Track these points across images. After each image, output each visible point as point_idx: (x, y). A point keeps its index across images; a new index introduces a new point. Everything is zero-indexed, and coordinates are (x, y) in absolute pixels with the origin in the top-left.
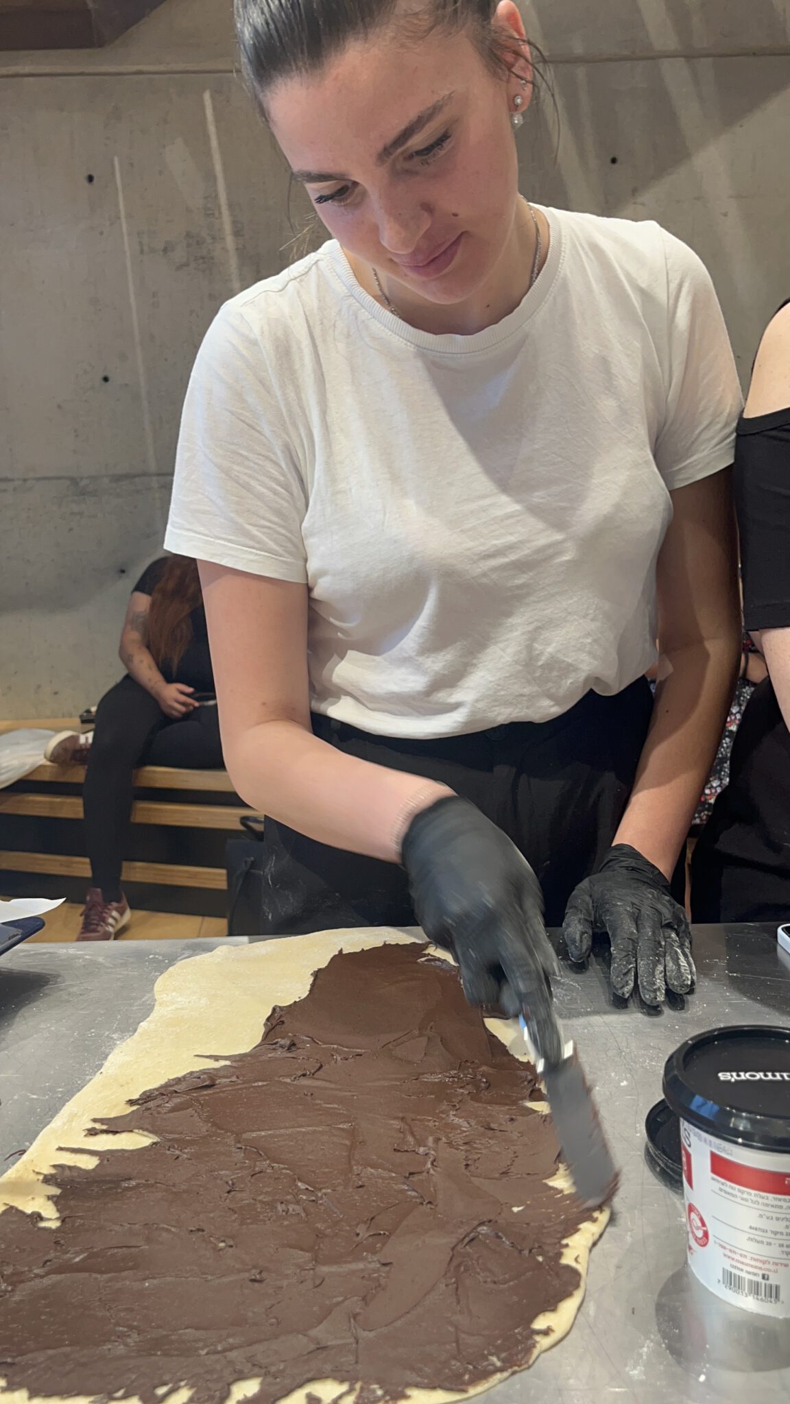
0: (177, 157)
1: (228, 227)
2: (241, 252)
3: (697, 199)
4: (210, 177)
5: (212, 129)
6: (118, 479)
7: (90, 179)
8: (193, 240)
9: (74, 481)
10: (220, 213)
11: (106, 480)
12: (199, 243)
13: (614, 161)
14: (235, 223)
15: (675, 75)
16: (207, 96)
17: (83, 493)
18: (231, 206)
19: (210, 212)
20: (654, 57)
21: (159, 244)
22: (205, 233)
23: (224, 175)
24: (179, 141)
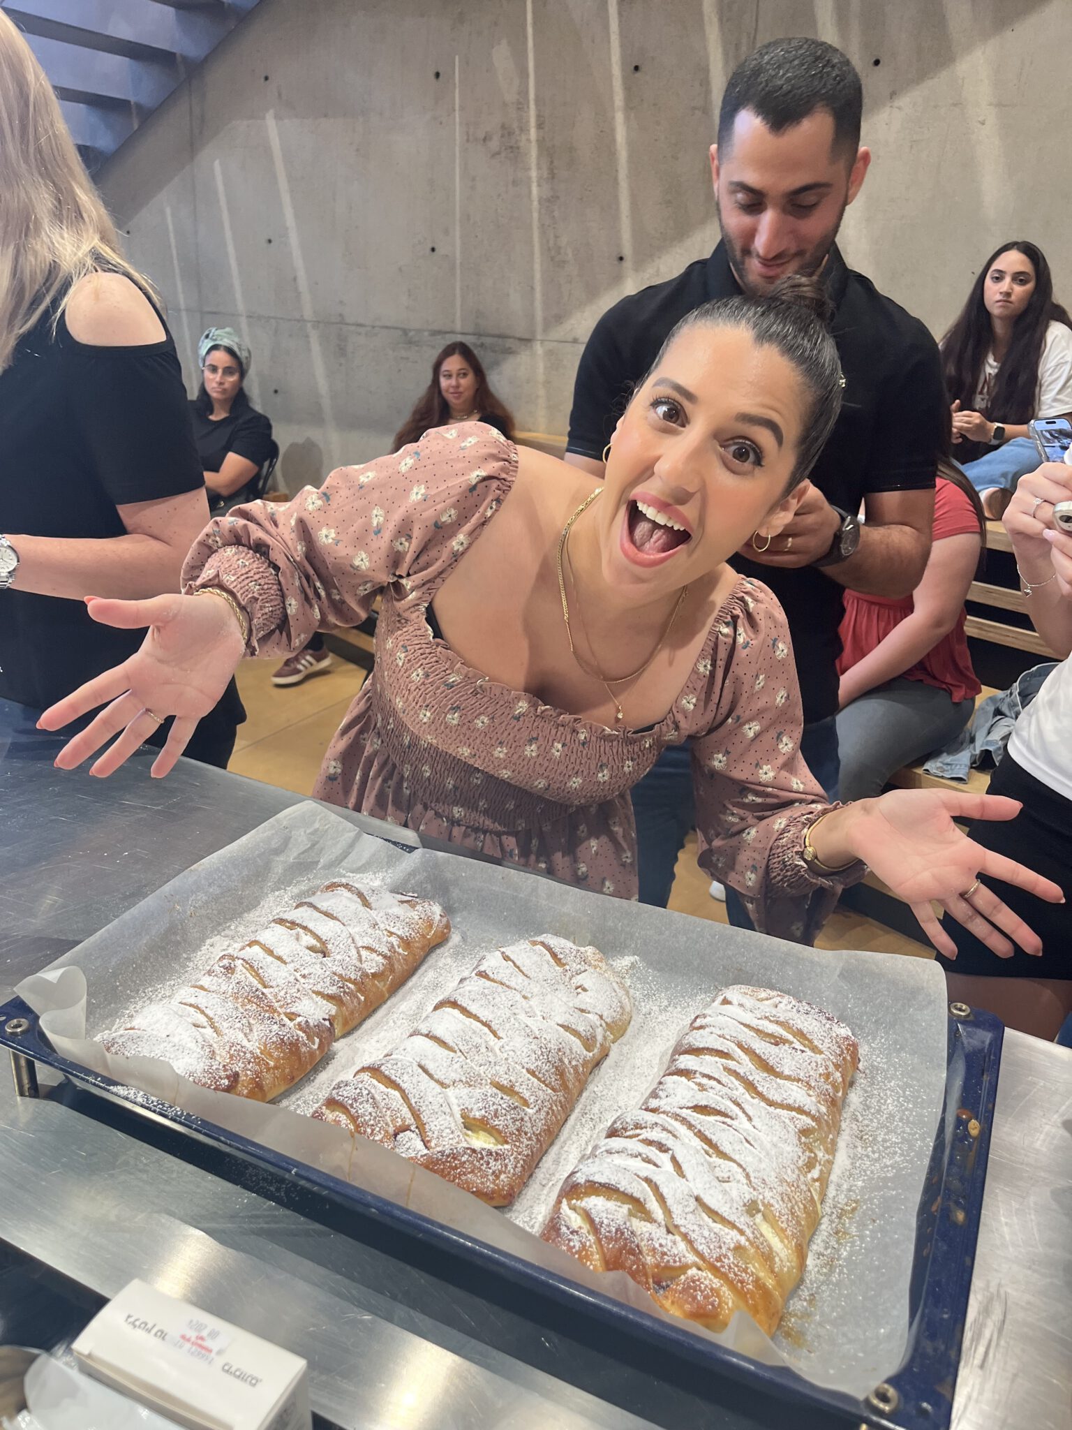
0: (501, 56)
1: (533, 121)
2: (541, 142)
3: (956, 104)
4: (524, 73)
5: (530, 30)
6: (434, 333)
7: (437, 75)
8: (506, 131)
10: (528, 107)
12: (510, 134)
13: (878, 63)
14: (539, 116)
17: (410, 342)
18: (538, 100)
19: (521, 106)
21: (482, 136)
22: (515, 125)
23: (536, 72)
24: (504, 42)
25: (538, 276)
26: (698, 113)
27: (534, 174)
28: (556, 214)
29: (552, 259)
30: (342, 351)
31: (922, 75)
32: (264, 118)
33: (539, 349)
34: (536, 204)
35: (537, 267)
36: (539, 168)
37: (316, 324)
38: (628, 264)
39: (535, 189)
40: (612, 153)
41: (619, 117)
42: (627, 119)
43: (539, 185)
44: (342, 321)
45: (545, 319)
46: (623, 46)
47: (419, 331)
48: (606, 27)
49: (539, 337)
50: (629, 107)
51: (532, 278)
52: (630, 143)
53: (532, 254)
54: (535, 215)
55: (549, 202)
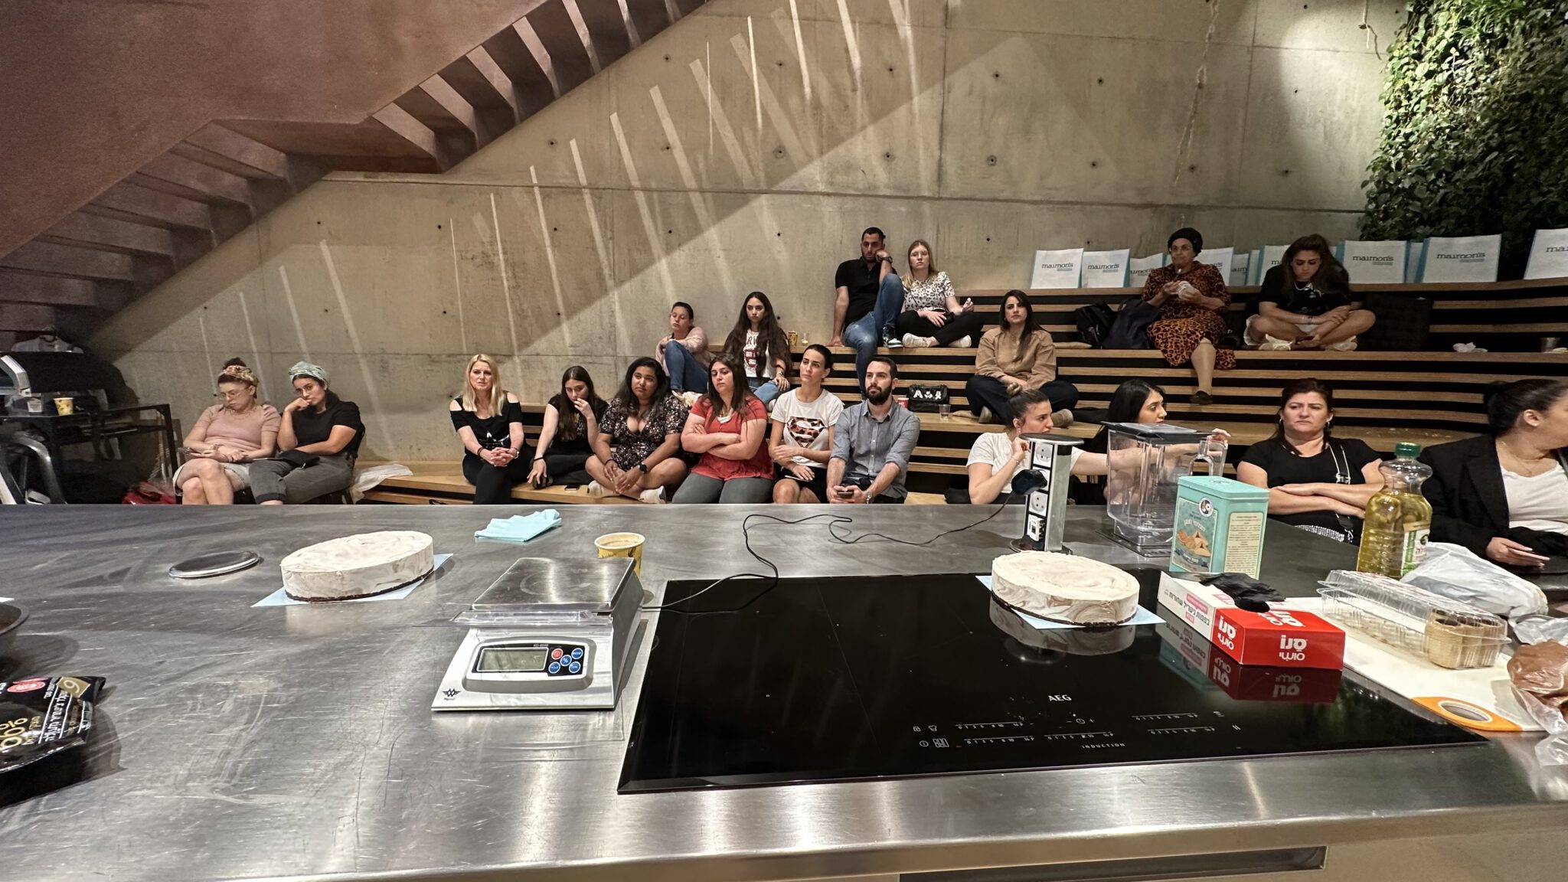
0: (479, 221)
1: (500, 251)
2: (506, 261)
3: (706, 250)
4: (493, 229)
5: (494, 210)
6: (449, 356)
7: (440, 227)
8: (485, 255)
9: (430, 356)
10: (497, 244)
11: (444, 356)
12: (488, 256)
13: (670, 232)
14: (503, 249)
15: (696, 198)
16: (492, 196)
17: (434, 362)
18: (502, 241)
19: (493, 243)
20: (686, 191)
21: (470, 255)
22: (490, 253)
23: (500, 228)
24: (479, 214)
25: (512, 323)
26: (590, 250)
27: (504, 275)
28: (519, 294)
29: (520, 315)
30: (384, 368)
31: (690, 238)
32: (319, 244)
33: (517, 359)
34: (506, 289)
35: (511, 319)
36: (506, 272)
37: (364, 355)
38: (563, 317)
39: (505, 283)
40: (548, 267)
41: (549, 251)
42: (553, 251)
43: (508, 280)
44: (384, 352)
45: (519, 345)
46: (547, 220)
47: (439, 355)
48: (537, 209)
49: (516, 353)
50: (553, 245)
51: (509, 325)
52: (556, 261)
53: (507, 313)
54: (507, 295)
55: (515, 288)
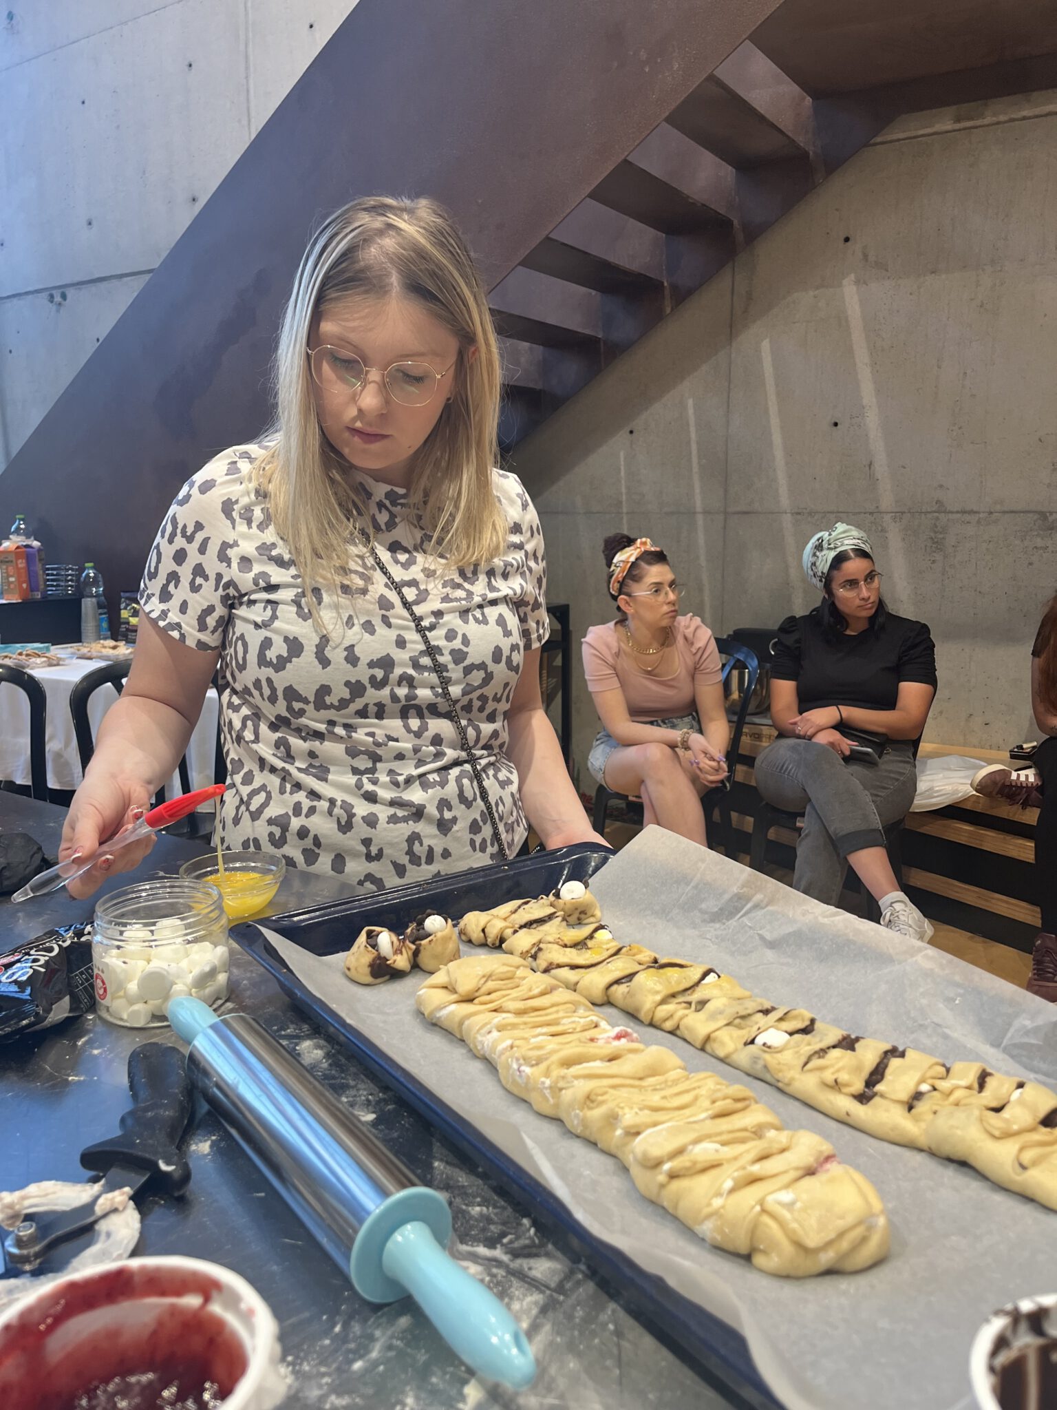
30: (937, 545)
32: (840, 285)
44: (941, 507)
